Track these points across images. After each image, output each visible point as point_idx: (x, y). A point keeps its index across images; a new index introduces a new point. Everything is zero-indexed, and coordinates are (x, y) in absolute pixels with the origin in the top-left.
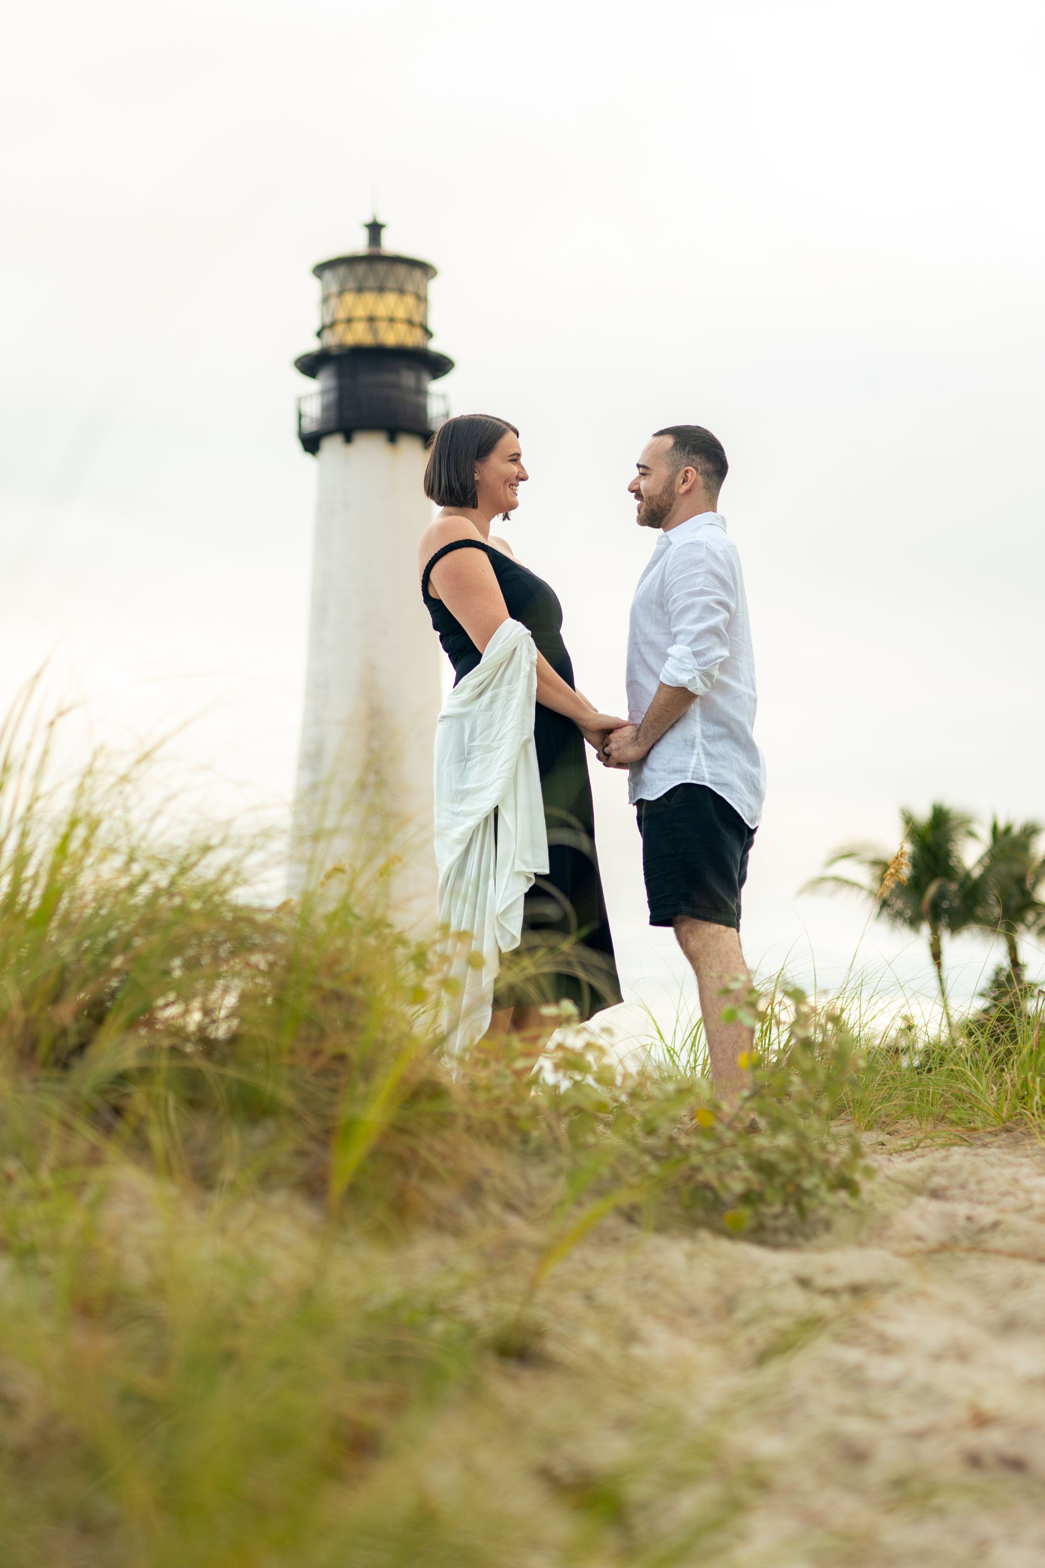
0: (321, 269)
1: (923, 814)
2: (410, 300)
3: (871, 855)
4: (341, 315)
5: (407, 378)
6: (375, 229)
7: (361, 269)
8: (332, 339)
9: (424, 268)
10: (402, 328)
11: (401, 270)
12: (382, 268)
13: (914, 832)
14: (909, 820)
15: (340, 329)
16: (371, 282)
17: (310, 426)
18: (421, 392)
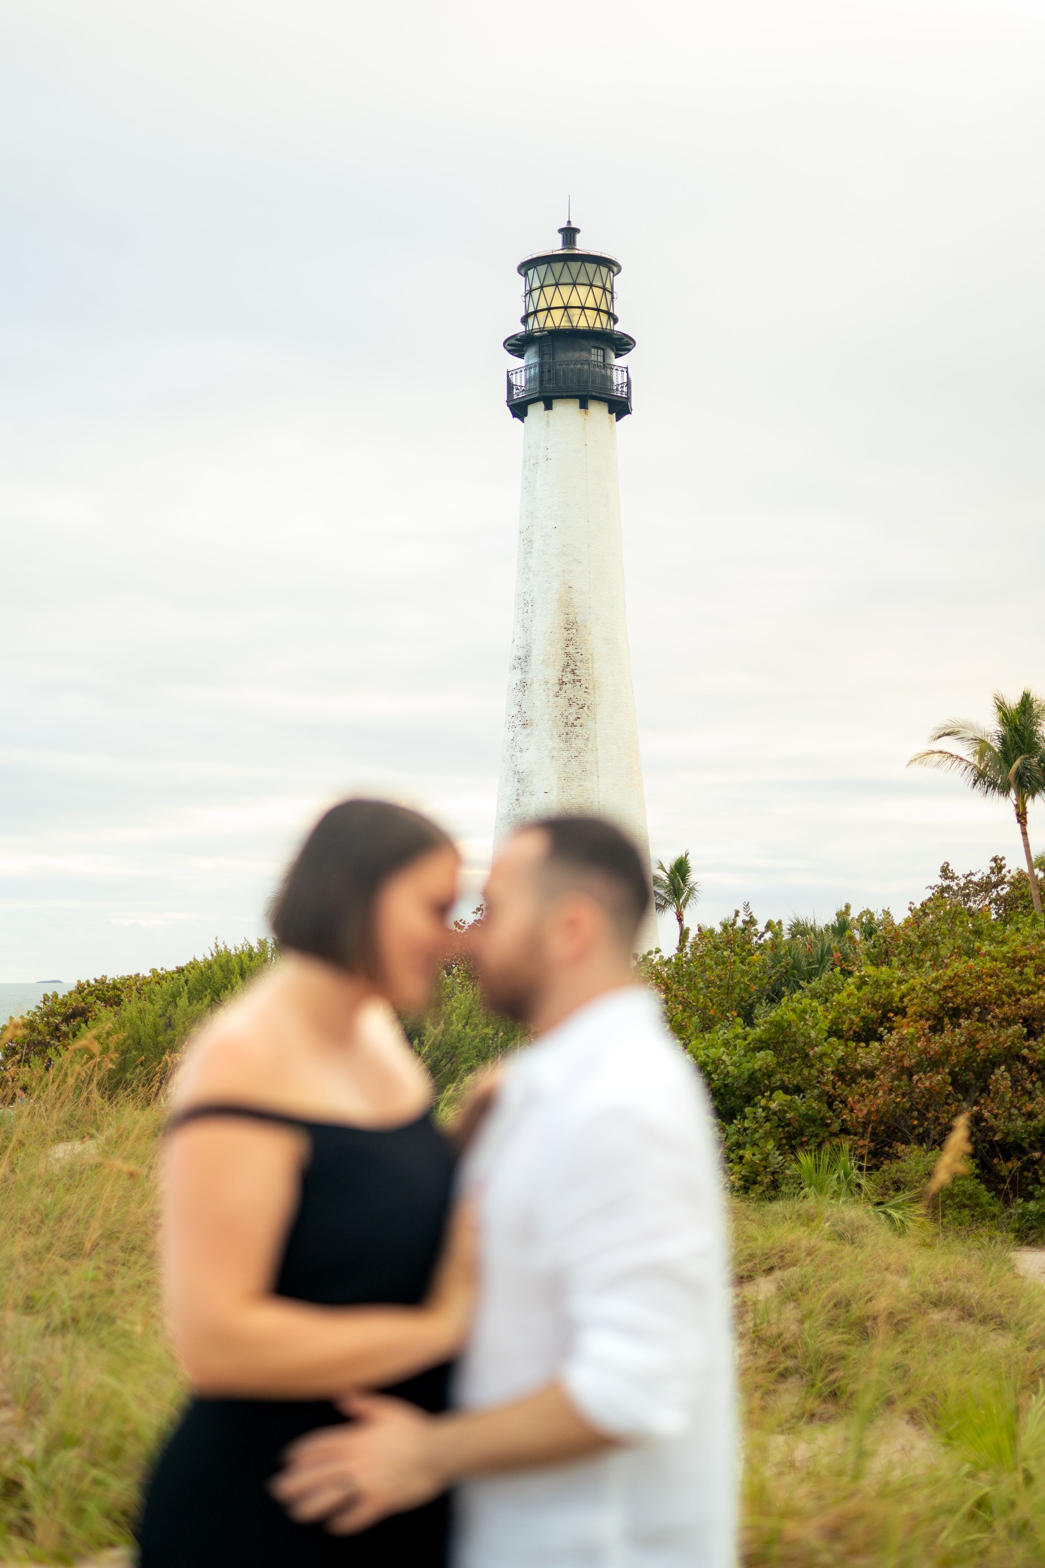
0: (526, 267)
1: (1013, 701)
2: (598, 292)
3: (971, 735)
4: (543, 305)
5: (595, 355)
6: (569, 234)
7: (558, 266)
8: (534, 324)
9: (607, 264)
10: (591, 314)
11: (591, 267)
12: (575, 266)
13: (1006, 718)
14: (1001, 707)
15: (542, 316)
16: (565, 278)
17: (518, 395)
18: (607, 366)
